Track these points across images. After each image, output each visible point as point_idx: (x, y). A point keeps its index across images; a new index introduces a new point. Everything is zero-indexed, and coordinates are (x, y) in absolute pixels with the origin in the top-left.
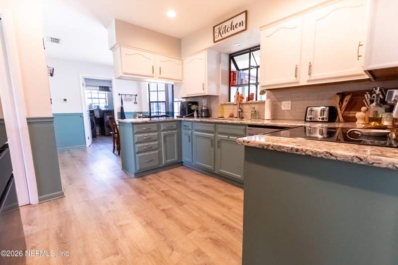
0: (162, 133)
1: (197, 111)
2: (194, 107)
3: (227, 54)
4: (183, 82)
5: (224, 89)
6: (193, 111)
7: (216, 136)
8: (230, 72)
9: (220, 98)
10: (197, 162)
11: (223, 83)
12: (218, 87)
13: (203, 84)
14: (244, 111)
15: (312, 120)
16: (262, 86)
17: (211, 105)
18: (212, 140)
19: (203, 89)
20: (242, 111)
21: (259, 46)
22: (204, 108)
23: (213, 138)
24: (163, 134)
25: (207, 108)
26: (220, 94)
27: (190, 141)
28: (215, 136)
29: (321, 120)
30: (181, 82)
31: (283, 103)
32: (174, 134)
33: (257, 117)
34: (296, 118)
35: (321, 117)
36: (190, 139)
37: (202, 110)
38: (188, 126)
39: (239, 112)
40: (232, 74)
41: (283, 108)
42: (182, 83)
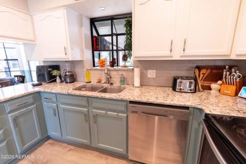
0: (9, 115)
1: (60, 77)
2: (55, 73)
3: (87, 17)
4: (36, 42)
5: (88, 54)
6: (55, 77)
7: (90, 111)
8: (92, 37)
9: (85, 63)
10: (68, 137)
11: (86, 47)
12: (82, 52)
13: (65, 48)
14: (112, 76)
15: (182, 91)
16: (136, 57)
17: (76, 70)
18: (85, 115)
19: (66, 54)
20: (111, 77)
21: (131, 13)
22: (67, 74)
23: (86, 113)
24: (12, 116)
25: (71, 73)
26: (85, 59)
27: (55, 115)
28: (88, 110)
29: (189, 91)
30: (33, 43)
31: (149, 71)
32: (32, 110)
33: (126, 83)
34: (160, 85)
35: (189, 89)
36: (56, 112)
37: (66, 75)
38: (51, 99)
39: (108, 78)
40: (94, 39)
41: (149, 76)
42: (36, 44)
